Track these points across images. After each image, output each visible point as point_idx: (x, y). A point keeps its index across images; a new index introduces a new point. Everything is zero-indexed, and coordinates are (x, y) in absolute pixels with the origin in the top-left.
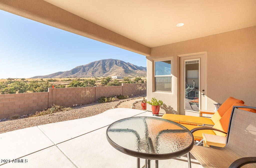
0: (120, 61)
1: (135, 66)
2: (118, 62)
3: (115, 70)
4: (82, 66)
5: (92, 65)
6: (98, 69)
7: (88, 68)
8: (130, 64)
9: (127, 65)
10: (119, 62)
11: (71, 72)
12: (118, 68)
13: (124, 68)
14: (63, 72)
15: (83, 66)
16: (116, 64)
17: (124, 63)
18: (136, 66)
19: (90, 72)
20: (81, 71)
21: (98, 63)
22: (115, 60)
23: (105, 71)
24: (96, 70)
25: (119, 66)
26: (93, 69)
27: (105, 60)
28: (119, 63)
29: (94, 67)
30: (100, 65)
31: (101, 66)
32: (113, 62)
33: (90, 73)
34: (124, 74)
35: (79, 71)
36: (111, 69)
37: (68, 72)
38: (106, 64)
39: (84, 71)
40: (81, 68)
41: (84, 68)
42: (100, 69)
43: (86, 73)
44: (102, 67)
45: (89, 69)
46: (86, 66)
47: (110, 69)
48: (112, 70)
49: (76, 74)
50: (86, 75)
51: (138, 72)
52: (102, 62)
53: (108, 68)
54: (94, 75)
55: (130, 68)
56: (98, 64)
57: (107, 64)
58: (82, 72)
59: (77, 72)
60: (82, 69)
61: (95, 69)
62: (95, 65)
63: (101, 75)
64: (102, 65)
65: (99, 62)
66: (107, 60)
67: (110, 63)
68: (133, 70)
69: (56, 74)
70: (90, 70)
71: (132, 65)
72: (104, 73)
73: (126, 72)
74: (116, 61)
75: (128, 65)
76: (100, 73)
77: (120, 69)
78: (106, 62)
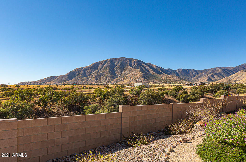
0: (136, 61)
1: (159, 67)
2: (133, 62)
3: (130, 74)
4: (81, 68)
5: (95, 66)
6: (104, 73)
7: (90, 70)
8: (152, 65)
9: (147, 67)
10: (134, 61)
11: (67, 77)
12: (133, 71)
13: (142, 71)
14: (57, 77)
15: (83, 69)
16: (131, 65)
17: (143, 64)
18: (161, 69)
19: (93, 76)
20: (80, 75)
21: (105, 64)
22: (128, 59)
23: (114, 76)
24: (101, 74)
25: (134, 68)
26: (97, 73)
27: (115, 60)
28: (134, 64)
29: (98, 69)
31: (108, 68)
32: (127, 63)
33: (94, 79)
34: (143, 81)
35: (78, 75)
36: (123, 72)
37: (63, 76)
38: (116, 65)
39: (85, 75)
40: (80, 72)
41: (84, 71)
42: (107, 73)
43: (88, 78)
44: (110, 70)
45: (91, 73)
46: (87, 69)
47: (122, 73)
48: (124, 74)
49: (74, 79)
50: (87, 80)
51: (163, 78)
52: (111, 63)
53: (118, 71)
54: (98, 82)
55: (151, 71)
56: (104, 65)
57: (118, 65)
58: (82, 77)
59: (75, 77)
60: (82, 72)
61: (100, 72)
62: (100, 66)
63: (108, 82)
64: (110, 67)
65: (106, 62)
66: (117, 59)
67: (122, 63)
68: (157, 74)
69: (47, 79)
70: (93, 74)
71: (154, 66)
72: (113, 78)
73: (145, 78)
74: (130, 60)
75: (149, 66)
76: (107, 78)
77: (136, 72)
78: (115, 62)
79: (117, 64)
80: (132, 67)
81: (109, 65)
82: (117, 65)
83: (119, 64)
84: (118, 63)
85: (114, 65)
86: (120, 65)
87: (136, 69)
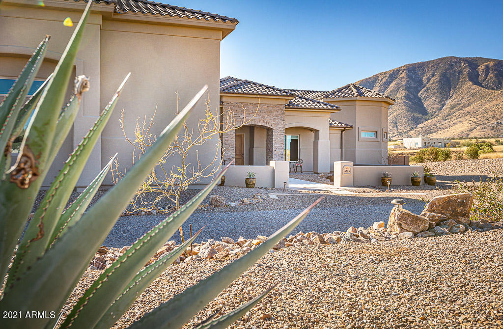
0: (491, 64)
2: (481, 68)
3: (467, 109)
10: (487, 67)
12: (482, 98)
16: (474, 78)
21: (390, 83)
22: (466, 60)
23: (420, 116)
25: (486, 87)
27: (422, 66)
28: (487, 76)
30: (397, 90)
31: (402, 93)
32: (460, 73)
36: (449, 103)
38: (425, 81)
44: (407, 97)
47: (444, 105)
48: (452, 107)
52: (408, 76)
53: (433, 98)
56: (388, 83)
57: (432, 82)
63: (400, 134)
64: (408, 88)
65: (393, 75)
66: (429, 62)
67: (444, 75)
72: (416, 121)
74: (473, 63)
76: (396, 123)
77: (490, 100)
78: (423, 74)
79: (429, 80)
80: (480, 85)
81: (404, 83)
82: (428, 82)
83: (436, 78)
84: (433, 75)
85: (421, 82)
86: (440, 81)
87: (493, 89)
